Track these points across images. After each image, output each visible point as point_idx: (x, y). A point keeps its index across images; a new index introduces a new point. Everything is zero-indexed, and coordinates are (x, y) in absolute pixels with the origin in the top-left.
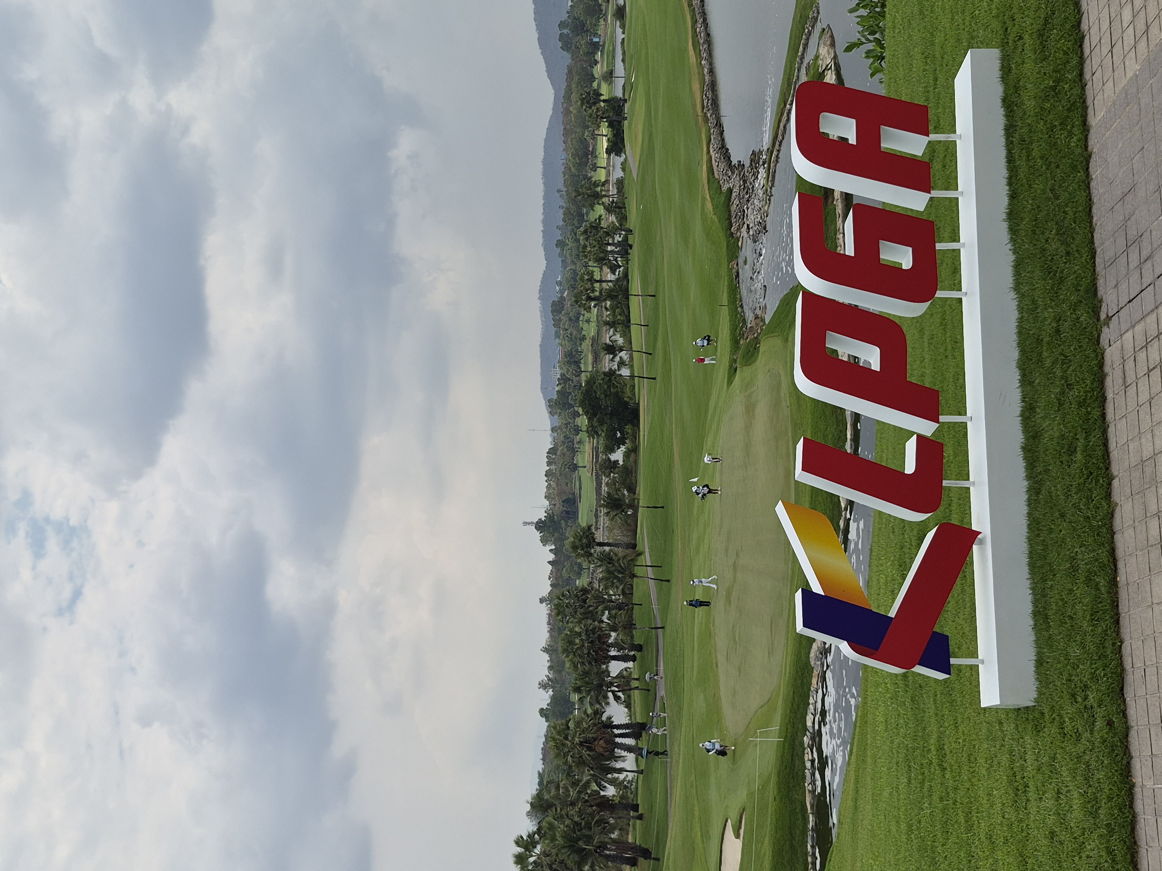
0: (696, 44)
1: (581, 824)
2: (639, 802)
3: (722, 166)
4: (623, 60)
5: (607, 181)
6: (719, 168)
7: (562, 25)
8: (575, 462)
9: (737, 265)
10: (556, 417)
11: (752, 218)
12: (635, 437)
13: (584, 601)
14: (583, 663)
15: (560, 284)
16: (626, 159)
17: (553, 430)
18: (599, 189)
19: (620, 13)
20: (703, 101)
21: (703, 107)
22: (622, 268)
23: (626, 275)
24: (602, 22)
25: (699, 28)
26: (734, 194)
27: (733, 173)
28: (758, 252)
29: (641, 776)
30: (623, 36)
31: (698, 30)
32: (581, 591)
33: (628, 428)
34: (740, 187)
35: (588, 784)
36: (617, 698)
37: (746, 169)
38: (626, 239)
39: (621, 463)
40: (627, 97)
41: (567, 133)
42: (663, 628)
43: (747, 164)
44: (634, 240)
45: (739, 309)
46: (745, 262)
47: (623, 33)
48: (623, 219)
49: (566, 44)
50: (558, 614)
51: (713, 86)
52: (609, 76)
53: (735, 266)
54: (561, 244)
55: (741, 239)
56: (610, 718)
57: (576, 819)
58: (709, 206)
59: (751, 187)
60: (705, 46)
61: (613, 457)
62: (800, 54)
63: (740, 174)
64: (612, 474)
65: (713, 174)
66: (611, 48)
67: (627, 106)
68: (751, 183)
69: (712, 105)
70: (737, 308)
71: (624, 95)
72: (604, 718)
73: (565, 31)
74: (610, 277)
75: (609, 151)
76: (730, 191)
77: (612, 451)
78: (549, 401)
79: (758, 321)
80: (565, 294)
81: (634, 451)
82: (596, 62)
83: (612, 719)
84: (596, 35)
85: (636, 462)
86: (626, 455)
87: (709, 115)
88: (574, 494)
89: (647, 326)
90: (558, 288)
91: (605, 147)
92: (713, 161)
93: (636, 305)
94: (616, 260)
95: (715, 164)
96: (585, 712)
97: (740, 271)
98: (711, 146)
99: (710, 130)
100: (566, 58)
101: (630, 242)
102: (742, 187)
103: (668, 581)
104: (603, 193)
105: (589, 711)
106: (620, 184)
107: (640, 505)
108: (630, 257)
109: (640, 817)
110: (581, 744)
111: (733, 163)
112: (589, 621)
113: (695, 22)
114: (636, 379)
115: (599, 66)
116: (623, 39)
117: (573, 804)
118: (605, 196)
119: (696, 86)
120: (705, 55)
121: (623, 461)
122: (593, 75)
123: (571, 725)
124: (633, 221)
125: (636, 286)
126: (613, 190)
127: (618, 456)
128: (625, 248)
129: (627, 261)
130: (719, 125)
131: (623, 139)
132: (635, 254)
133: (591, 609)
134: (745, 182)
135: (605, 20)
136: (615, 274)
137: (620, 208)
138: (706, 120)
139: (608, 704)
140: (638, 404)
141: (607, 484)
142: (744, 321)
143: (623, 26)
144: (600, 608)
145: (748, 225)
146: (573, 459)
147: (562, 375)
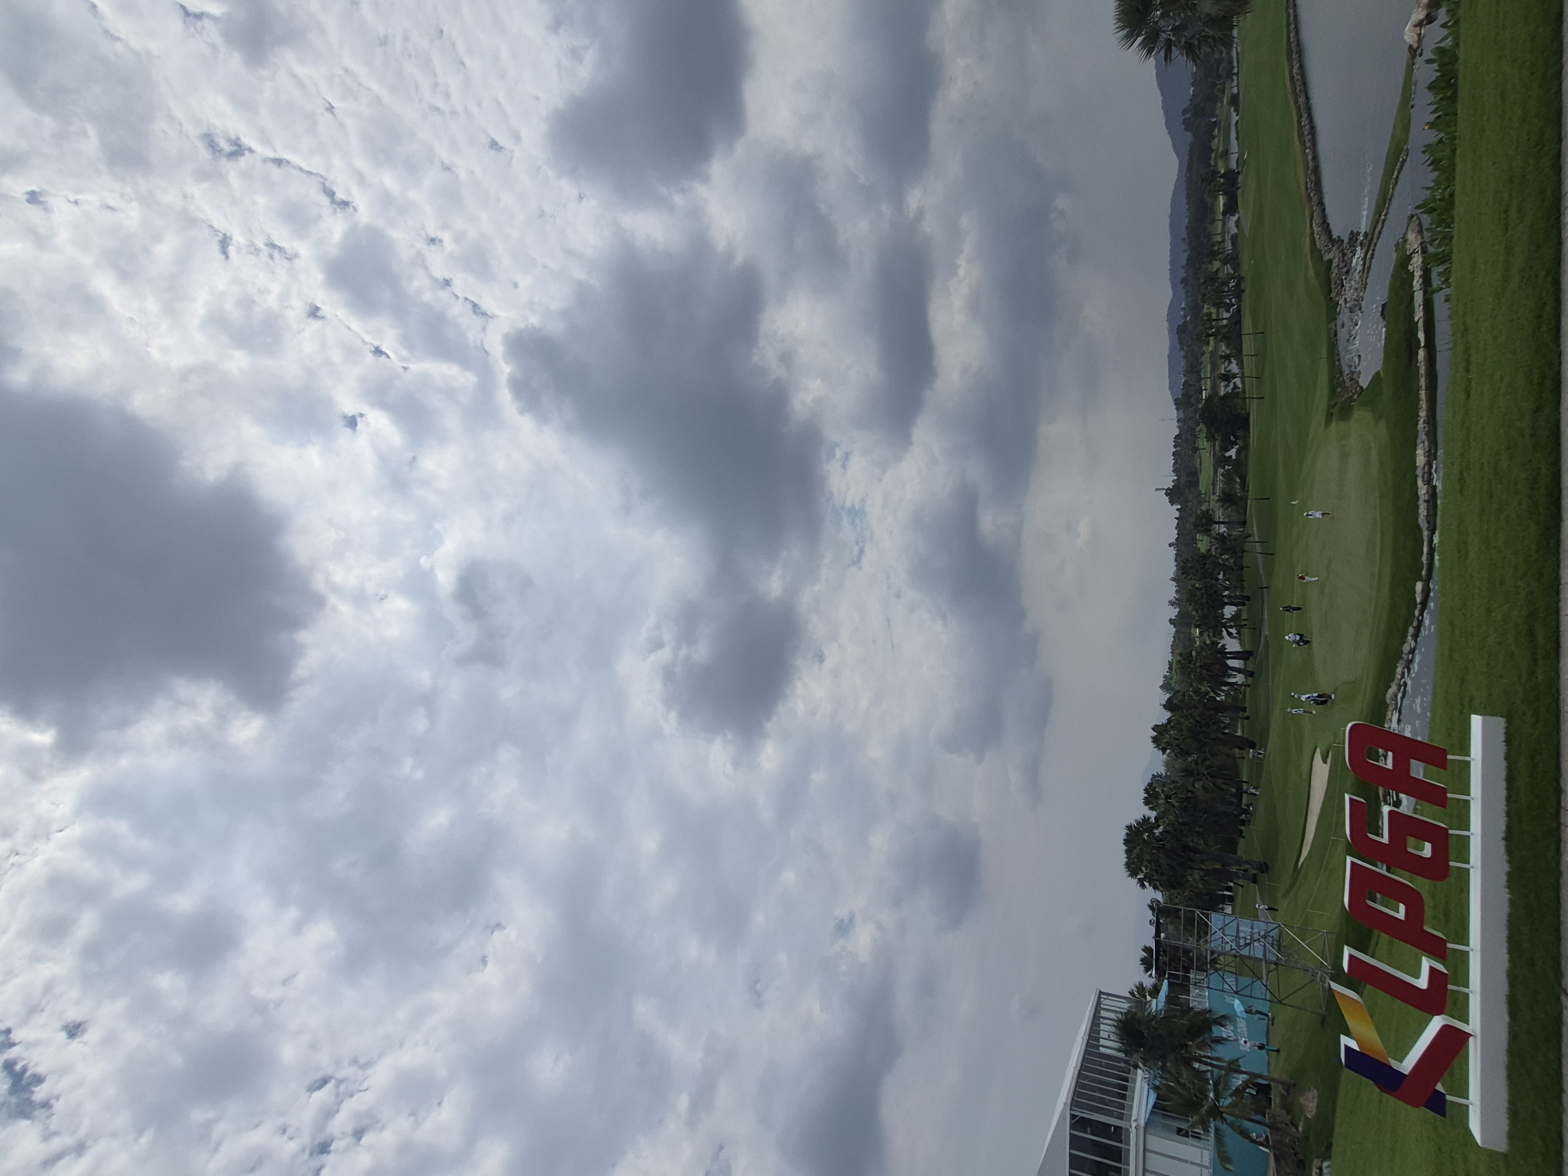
0: (1301, 136)
1: (1201, 722)
2: (1247, 705)
3: (1323, 238)
4: (1237, 138)
5: (1223, 241)
6: (1321, 241)
7: (1185, 112)
8: (1196, 446)
9: (1336, 326)
10: (1181, 411)
11: (1349, 294)
12: (1246, 438)
13: (1204, 564)
14: (1203, 609)
15: (1183, 309)
16: (1239, 218)
17: (1178, 421)
18: (1216, 248)
19: (1235, 100)
20: (1306, 183)
21: (1307, 189)
22: (1235, 307)
23: (1239, 310)
24: (1219, 104)
25: (1304, 121)
26: (1334, 265)
27: (1333, 246)
28: (1354, 321)
29: (1248, 689)
30: (1237, 118)
31: (1303, 123)
32: (1202, 557)
33: (1240, 433)
34: (1339, 259)
35: (1207, 693)
36: (1230, 634)
37: (1345, 245)
38: (1238, 284)
39: (1234, 457)
40: (1240, 170)
41: (1188, 197)
42: (1267, 588)
43: (1346, 241)
44: (1246, 286)
45: (1337, 363)
46: (1343, 326)
47: (1237, 115)
48: (1236, 267)
49: (1188, 125)
50: (1183, 574)
51: (1316, 170)
52: (1226, 153)
53: (1334, 327)
54: (1184, 281)
55: (1339, 306)
56: (1224, 646)
57: (1198, 719)
58: (1311, 271)
59: (1349, 262)
60: (1309, 137)
61: (1227, 454)
62: (1394, 177)
63: (1339, 249)
64: (1227, 467)
65: (1315, 244)
66: (1227, 124)
67: (1240, 178)
68: (1349, 259)
69: (1314, 186)
70: (1335, 362)
71: (1237, 167)
72: (1219, 645)
73: (1188, 116)
74: (1226, 315)
75: (1224, 213)
76: (1330, 261)
77: (1228, 451)
78: (1175, 400)
79: (1353, 382)
80: (1188, 318)
81: (1243, 450)
82: (1214, 137)
83: (1226, 647)
84: (1214, 116)
85: (1247, 457)
86: (1238, 452)
87: (1312, 195)
88: (1195, 468)
89: (1257, 355)
90: (1182, 313)
91: (1221, 210)
92: (1316, 235)
93: (1246, 340)
94: (1230, 300)
95: (1317, 237)
96: (1205, 642)
97: (1338, 331)
98: (1314, 222)
99: (1312, 208)
100: (1189, 137)
101: (1243, 288)
102: (1341, 259)
103: (1272, 554)
104: (1220, 251)
105: (1208, 642)
106: (1234, 238)
107: (1249, 497)
108: (1242, 298)
109: (1247, 718)
110: (1201, 667)
111: (1334, 237)
112: (1208, 580)
113: (1300, 117)
114: (1247, 400)
115: (1216, 139)
116: (1237, 121)
117: (1196, 707)
118: (1221, 253)
119: (1301, 171)
120: (1309, 144)
121: (1236, 456)
122: (1211, 148)
123: (1194, 654)
124: (1245, 269)
125: (1247, 326)
126: (1229, 246)
127: (1232, 453)
128: (1238, 293)
129: (1240, 301)
130: (1321, 203)
131: (1237, 203)
132: (1246, 296)
133: (1209, 571)
134: (1344, 255)
135: (1222, 102)
136: (1230, 312)
137: (1234, 259)
138: (1309, 198)
139: (1223, 638)
140: (1249, 414)
141: (1222, 475)
142: (1341, 373)
143: (1237, 110)
144: (1217, 570)
145: (1346, 299)
146: (1195, 443)
147: (1186, 381)
